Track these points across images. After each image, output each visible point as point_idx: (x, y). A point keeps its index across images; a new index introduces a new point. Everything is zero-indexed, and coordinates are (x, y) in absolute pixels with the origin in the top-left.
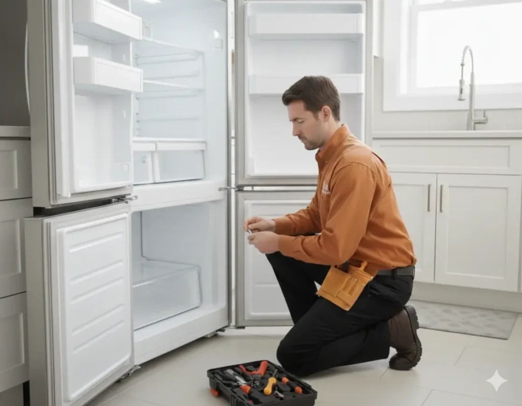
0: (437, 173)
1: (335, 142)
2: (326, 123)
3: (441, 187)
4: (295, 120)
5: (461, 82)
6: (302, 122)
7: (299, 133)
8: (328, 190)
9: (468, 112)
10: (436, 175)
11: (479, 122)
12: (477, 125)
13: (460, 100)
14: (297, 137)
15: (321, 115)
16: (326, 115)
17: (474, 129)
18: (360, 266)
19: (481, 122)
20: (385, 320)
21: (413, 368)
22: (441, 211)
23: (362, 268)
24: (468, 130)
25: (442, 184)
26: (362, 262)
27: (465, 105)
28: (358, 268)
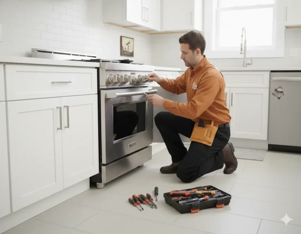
0: (230, 87)
1: (202, 65)
2: (197, 56)
3: (232, 94)
4: (183, 52)
5: (242, 45)
6: (186, 54)
7: (184, 58)
8: (197, 87)
9: (243, 60)
10: (229, 88)
11: (248, 64)
12: (247, 65)
13: (241, 53)
14: (182, 60)
15: (195, 52)
16: (198, 53)
17: (246, 67)
18: (211, 124)
19: (250, 63)
20: (221, 150)
21: (234, 172)
22: (232, 105)
23: (212, 125)
24: (243, 67)
25: (232, 92)
26: (211, 121)
27: (242, 56)
28: (210, 125)
